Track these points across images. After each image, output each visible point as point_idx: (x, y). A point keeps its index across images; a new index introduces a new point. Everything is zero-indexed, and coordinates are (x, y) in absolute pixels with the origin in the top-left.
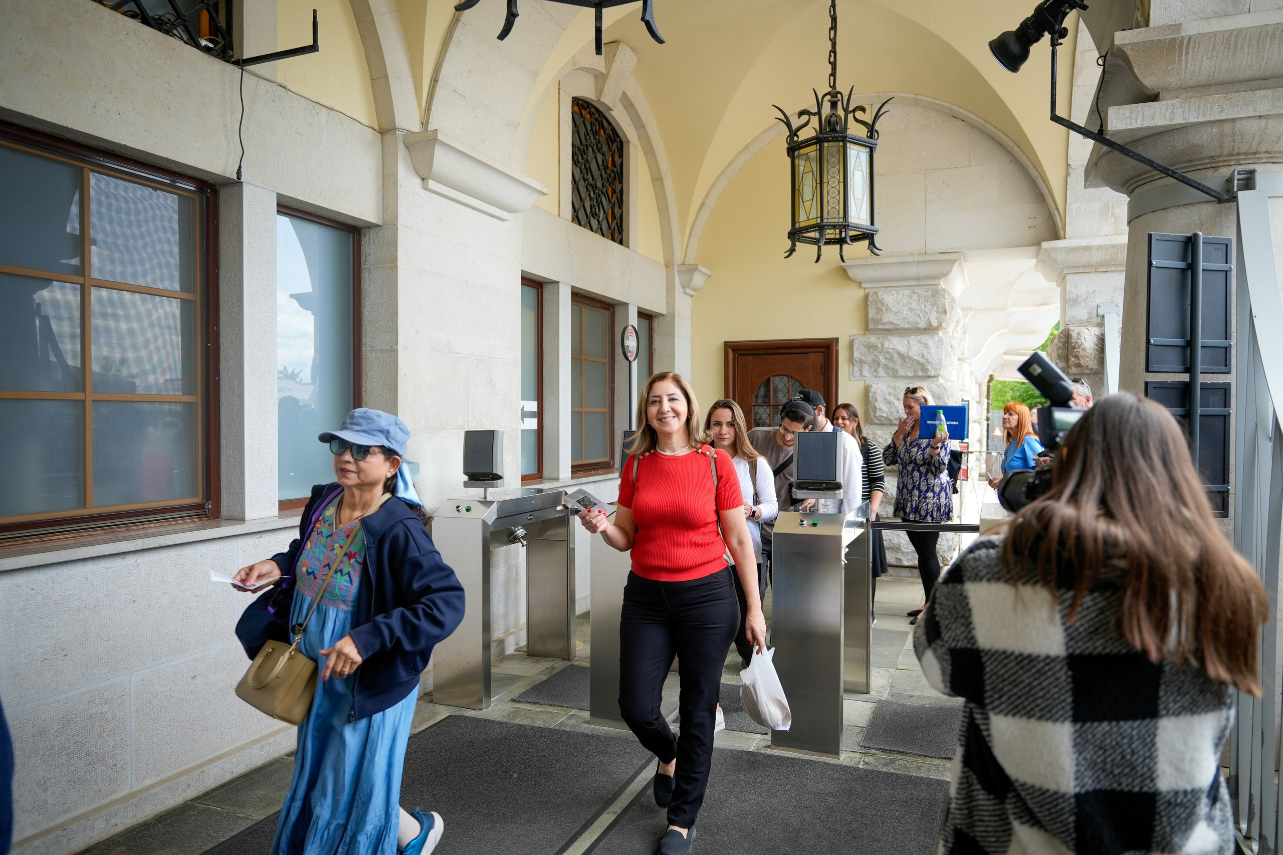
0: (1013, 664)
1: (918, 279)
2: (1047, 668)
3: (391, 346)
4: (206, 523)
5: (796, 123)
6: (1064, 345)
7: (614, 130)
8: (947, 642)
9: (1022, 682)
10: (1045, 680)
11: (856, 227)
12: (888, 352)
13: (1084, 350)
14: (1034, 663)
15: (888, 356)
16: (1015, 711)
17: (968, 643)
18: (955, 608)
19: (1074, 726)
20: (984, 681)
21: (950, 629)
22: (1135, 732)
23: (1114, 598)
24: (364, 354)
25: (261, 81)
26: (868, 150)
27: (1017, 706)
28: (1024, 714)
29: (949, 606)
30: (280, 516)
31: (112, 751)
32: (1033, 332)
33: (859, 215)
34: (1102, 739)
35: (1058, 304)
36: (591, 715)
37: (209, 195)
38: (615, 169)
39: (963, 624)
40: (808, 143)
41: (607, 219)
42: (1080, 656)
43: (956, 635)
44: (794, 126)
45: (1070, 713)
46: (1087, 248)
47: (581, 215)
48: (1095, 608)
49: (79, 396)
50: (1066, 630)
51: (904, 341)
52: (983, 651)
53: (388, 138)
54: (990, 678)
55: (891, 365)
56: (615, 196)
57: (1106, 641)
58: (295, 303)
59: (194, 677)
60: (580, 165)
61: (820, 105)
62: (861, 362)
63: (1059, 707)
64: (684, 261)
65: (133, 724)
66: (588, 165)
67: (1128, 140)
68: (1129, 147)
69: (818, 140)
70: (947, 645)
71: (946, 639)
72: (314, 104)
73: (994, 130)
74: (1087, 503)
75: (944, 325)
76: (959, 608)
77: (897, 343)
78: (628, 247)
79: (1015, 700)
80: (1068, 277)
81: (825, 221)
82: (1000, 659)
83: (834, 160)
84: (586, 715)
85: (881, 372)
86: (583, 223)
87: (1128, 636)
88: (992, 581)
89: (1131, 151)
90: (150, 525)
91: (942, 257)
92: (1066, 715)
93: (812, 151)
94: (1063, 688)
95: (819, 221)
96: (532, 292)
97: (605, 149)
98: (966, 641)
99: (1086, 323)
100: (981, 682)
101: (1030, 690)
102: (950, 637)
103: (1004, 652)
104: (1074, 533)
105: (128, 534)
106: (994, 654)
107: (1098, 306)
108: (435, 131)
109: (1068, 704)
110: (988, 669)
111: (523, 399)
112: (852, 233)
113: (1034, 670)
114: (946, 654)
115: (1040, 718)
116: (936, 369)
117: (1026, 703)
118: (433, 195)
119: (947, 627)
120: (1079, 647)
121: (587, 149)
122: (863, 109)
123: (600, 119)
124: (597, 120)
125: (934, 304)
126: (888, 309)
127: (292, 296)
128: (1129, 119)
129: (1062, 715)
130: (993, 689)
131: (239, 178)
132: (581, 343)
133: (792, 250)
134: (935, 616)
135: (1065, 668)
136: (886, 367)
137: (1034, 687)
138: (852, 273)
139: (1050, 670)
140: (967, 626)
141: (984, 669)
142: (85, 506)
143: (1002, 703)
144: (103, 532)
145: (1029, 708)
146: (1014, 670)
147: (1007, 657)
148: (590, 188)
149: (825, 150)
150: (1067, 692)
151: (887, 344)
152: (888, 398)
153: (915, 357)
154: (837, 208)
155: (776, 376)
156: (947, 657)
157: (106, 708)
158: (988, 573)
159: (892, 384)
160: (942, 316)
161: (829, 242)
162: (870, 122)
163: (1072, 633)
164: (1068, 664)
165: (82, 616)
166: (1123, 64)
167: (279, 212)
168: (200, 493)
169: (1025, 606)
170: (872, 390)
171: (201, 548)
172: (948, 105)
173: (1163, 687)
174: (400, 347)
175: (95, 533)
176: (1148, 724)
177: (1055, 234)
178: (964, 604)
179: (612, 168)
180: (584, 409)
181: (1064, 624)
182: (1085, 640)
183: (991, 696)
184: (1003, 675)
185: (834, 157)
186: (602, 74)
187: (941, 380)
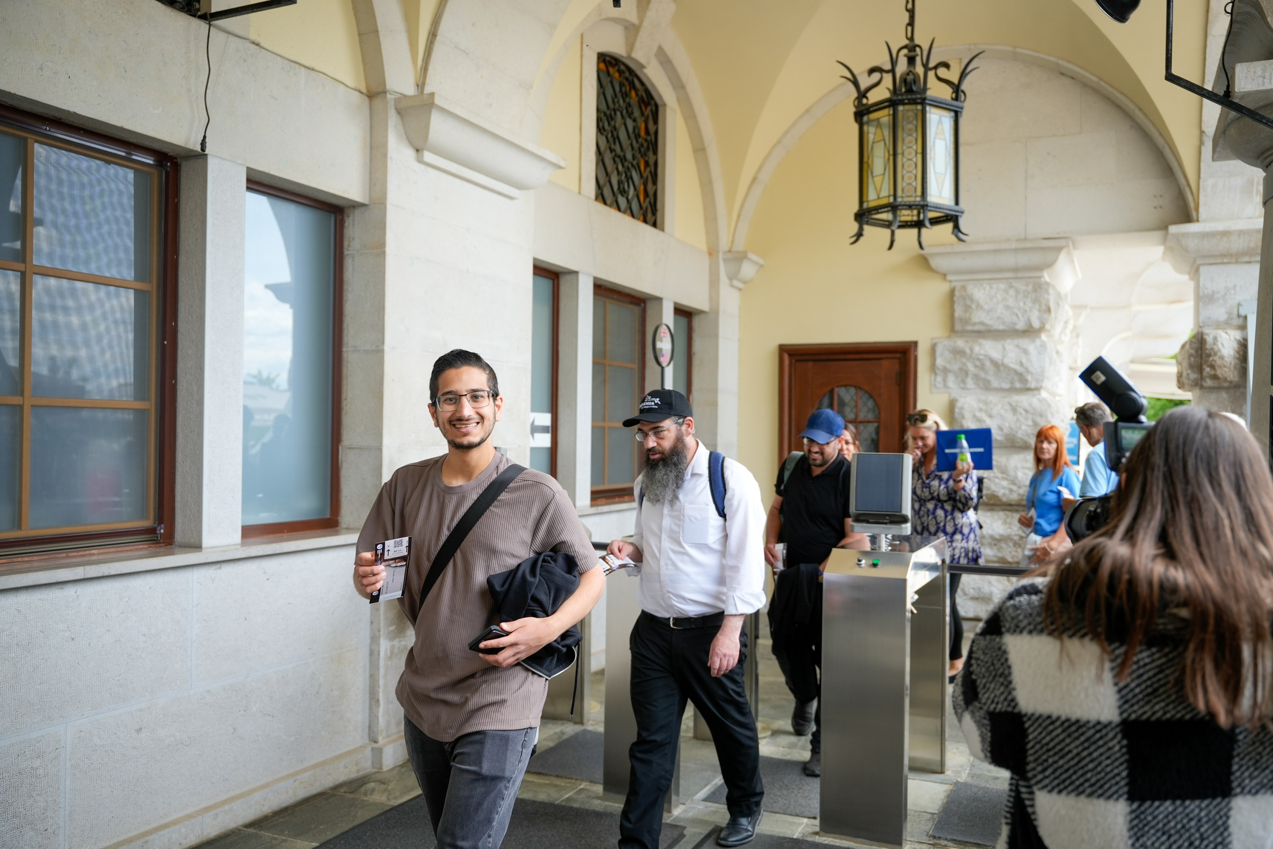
0: (1059, 730)
1: (1016, 270)
2: (1098, 736)
3: (377, 346)
4: (158, 550)
5: (864, 83)
6: (1196, 351)
7: (647, 91)
8: (985, 704)
9: (1070, 751)
10: (1096, 750)
11: (937, 208)
12: (978, 359)
13: (1222, 358)
14: (1084, 729)
15: (978, 363)
16: (1062, 787)
17: (1009, 705)
18: (993, 664)
19: (1131, 805)
20: (1026, 751)
21: (988, 689)
22: (1203, 814)
23: (1175, 653)
24: (345, 355)
25: (231, 38)
26: (952, 114)
27: (1064, 781)
28: (1073, 791)
29: (987, 662)
30: (243, 544)
31: (43, 814)
32: (1165, 336)
33: (940, 193)
34: (1165, 821)
35: (1190, 304)
36: (605, 789)
37: (169, 169)
38: (649, 138)
39: (1002, 684)
40: (879, 106)
41: (638, 197)
42: (1136, 722)
43: (995, 696)
44: (863, 86)
45: (1126, 789)
46: (1225, 234)
47: (607, 192)
48: (1154, 665)
49: (17, 400)
50: (1120, 691)
51: (998, 345)
52: (1025, 715)
53: (378, 102)
54: (1032, 747)
55: (982, 375)
56: (648, 170)
57: (1167, 705)
58: (270, 295)
59: (139, 730)
60: (605, 133)
61: (894, 63)
62: (946, 371)
63: (1113, 782)
64: (731, 247)
65: (68, 782)
66: (615, 133)
67: (1261, 104)
68: (1262, 112)
69: (892, 103)
70: (985, 708)
71: (983, 701)
72: (292, 64)
73: (1110, 89)
74: (1143, 540)
75: (1048, 326)
76: (998, 665)
77: (990, 349)
78: (662, 230)
79: (1061, 774)
80: (1203, 269)
81: (899, 200)
82: (1044, 725)
83: (910, 126)
84: (599, 789)
85: (970, 383)
86: (608, 202)
87: (1191, 699)
88: (1034, 633)
89: (1264, 117)
90: (93, 552)
91: (1046, 244)
92: (1121, 792)
93: (884, 116)
94: (1117, 759)
95: (891, 200)
96: (546, 284)
97: (637, 113)
98: (1006, 703)
99: (1225, 325)
100: (1023, 752)
101: (1079, 762)
102: (988, 698)
103: (1049, 717)
104: (1126, 577)
105: (68, 561)
106: (1037, 719)
107: (1239, 305)
108: (432, 95)
109: (1123, 779)
110: (1031, 737)
111: (534, 410)
112: (931, 215)
113: (1083, 739)
114: (985, 718)
115: (1090, 795)
116: (1037, 381)
117: (1074, 777)
118: (429, 169)
119: (984, 686)
120: (1134, 712)
121: (615, 114)
122: (947, 66)
123: (630, 78)
124: (627, 79)
125: (1036, 301)
126: (979, 306)
127: (268, 287)
128: (1261, 79)
129: (1116, 792)
130: (1036, 760)
131: (203, 149)
132: (605, 344)
133: (859, 235)
134: (971, 673)
135: (1119, 736)
136: (976, 377)
137: (1084, 758)
138: (934, 263)
139: (1101, 738)
140: (1007, 686)
141: (1027, 736)
142: (19, 527)
143: (1046, 777)
144: (40, 558)
145: (1077, 783)
146: (1061, 737)
147: (1052, 723)
148: (617, 160)
149: (900, 115)
150: (1121, 764)
151: (977, 349)
152: (978, 414)
153: (1012, 366)
154: (914, 184)
155: (841, 386)
156: (986, 722)
157: (37, 763)
158: (1029, 624)
159: (983, 398)
160: (1046, 316)
161: (905, 225)
162: (956, 81)
163: (1127, 694)
164: (1122, 731)
165: (13, 655)
166: (1254, 11)
167: (248, 189)
168: (152, 514)
169: (1072, 663)
170: (959, 404)
171: (151, 579)
172: (1053, 59)
173: (1236, 760)
174: (387, 347)
175: (30, 559)
176: (1219, 804)
177: (1186, 215)
178: (1003, 660)
179: (646, 137)
180: (607, 424)
181: (1116, 684)
182: (1141, 703)
183: (1034, 769)
184: (1047, 744)
185: (910, 123)
186: (634, 25)
187: (1044, 394)
